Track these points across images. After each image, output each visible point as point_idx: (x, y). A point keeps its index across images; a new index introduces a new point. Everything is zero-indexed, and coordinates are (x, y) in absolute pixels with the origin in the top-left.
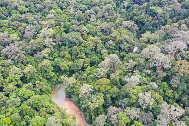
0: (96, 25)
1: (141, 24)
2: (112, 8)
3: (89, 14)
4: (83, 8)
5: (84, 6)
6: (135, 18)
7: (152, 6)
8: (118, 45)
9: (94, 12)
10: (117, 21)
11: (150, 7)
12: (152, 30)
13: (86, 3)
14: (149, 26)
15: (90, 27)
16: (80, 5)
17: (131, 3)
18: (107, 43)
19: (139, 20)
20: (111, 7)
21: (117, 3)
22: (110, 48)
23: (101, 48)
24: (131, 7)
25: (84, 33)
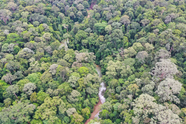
0: (43, 72)
1: (93, 47)
2: (52, 37)
3: (24, 55)
4: (12, 49)
5: (12, 44)
6: (85, 42)
7: (96, 22)
8: (84, 91)
9: (30, 51)
10: (67, 56)
11: (95, 24)
12: (109, 52)
13: (14, 40)
14: (105, 49)
15: (34, 78)
16: (6, 44)
17: (70, 21)
18: (70, 97)
19: (90, 43)
20: (49, 36)
21: (53, 26)
22: (76, 102)
23: (65, 109)
24: (73, 29)
25: (30, 92)
